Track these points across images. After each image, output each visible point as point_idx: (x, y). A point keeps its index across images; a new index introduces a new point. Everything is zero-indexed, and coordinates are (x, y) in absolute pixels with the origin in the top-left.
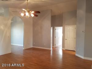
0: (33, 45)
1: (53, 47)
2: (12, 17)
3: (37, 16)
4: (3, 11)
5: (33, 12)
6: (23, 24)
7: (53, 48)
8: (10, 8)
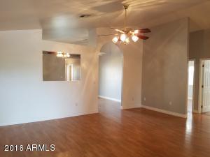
0: (143, 103)
1: (196, 112)
2: (101, 45)
3: (147, 38)
4: (87, 35)
5: (137, 32)
6: (122, 57)
7: (193, 113)
8: (98, 29)
